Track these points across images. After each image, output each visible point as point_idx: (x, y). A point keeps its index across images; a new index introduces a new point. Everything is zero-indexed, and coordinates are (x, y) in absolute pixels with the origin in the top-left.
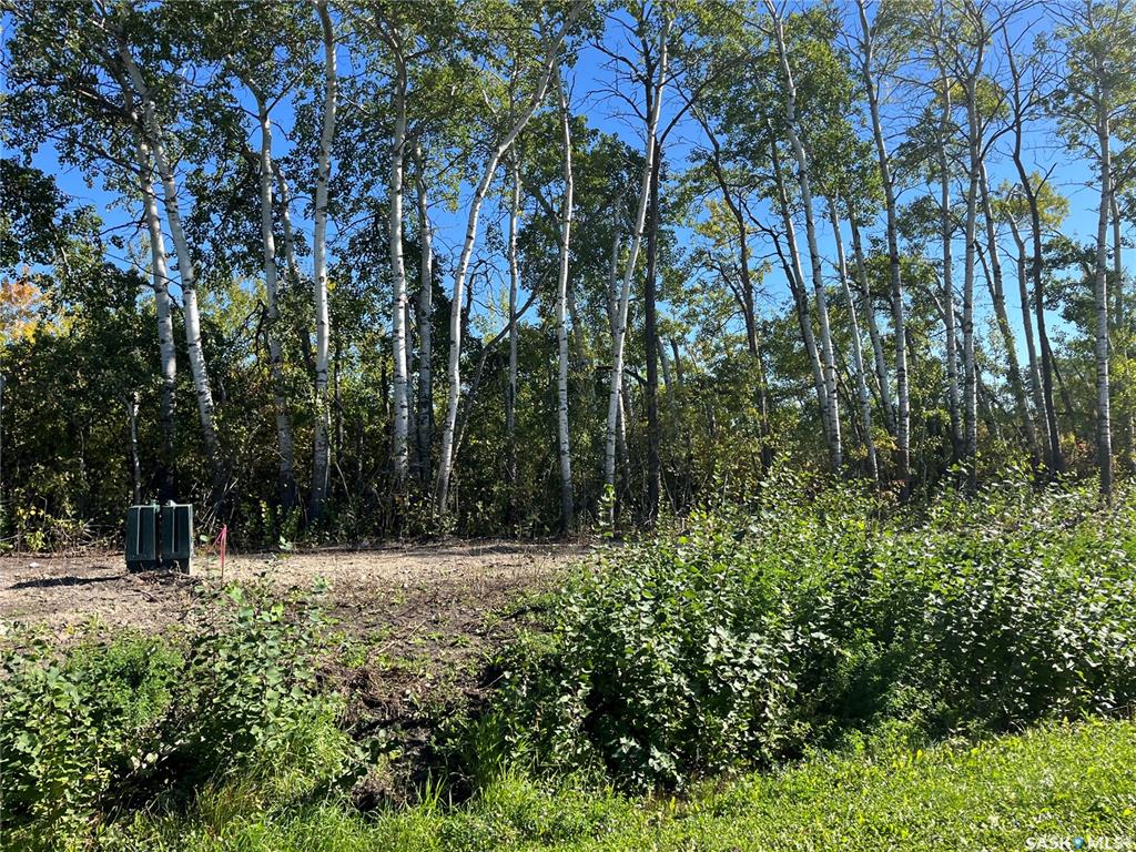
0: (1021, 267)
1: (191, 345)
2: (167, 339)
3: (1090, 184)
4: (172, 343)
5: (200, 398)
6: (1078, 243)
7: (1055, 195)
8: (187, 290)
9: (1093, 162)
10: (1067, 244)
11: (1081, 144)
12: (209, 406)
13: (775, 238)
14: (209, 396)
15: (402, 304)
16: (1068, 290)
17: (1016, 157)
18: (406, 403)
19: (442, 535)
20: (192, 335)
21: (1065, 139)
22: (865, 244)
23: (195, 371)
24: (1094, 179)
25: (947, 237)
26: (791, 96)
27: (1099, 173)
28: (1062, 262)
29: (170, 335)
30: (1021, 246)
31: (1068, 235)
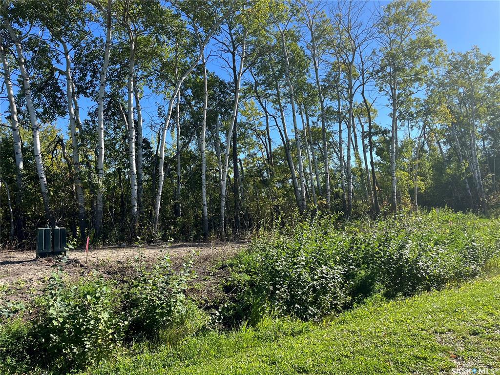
0: (363, 135)
1: (37, 156)
2: (19, 152)
3: (388, 106)
4: (21, 154)
5: (41, 180)
6: (381, 127)
7: (373, 109)
8: (35, 130)
9: (389, 97)
10: (377, 127)
11: (384, 90)
12: (45, 184)
13: (275, 119)
14: (45, 179)
15: (134, 140)
16: (377, 144)
17: (363, 94)
18: (136, 184)
19: (156, 240)
20: (37, 151)
21: (378, 88)
22: (311, 124)
23: (38, 168)
24: (390, 104)
25: (340, 123)
26: (287, 64)
27: (392, 102)
28: (376, 133)
29: (20, 150)
30: (363, 127)
31: (378, 124)
